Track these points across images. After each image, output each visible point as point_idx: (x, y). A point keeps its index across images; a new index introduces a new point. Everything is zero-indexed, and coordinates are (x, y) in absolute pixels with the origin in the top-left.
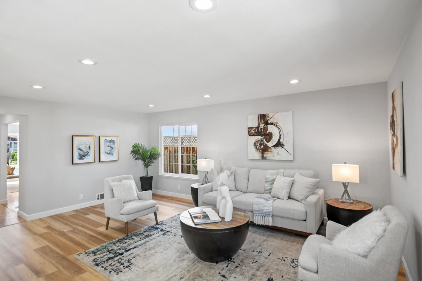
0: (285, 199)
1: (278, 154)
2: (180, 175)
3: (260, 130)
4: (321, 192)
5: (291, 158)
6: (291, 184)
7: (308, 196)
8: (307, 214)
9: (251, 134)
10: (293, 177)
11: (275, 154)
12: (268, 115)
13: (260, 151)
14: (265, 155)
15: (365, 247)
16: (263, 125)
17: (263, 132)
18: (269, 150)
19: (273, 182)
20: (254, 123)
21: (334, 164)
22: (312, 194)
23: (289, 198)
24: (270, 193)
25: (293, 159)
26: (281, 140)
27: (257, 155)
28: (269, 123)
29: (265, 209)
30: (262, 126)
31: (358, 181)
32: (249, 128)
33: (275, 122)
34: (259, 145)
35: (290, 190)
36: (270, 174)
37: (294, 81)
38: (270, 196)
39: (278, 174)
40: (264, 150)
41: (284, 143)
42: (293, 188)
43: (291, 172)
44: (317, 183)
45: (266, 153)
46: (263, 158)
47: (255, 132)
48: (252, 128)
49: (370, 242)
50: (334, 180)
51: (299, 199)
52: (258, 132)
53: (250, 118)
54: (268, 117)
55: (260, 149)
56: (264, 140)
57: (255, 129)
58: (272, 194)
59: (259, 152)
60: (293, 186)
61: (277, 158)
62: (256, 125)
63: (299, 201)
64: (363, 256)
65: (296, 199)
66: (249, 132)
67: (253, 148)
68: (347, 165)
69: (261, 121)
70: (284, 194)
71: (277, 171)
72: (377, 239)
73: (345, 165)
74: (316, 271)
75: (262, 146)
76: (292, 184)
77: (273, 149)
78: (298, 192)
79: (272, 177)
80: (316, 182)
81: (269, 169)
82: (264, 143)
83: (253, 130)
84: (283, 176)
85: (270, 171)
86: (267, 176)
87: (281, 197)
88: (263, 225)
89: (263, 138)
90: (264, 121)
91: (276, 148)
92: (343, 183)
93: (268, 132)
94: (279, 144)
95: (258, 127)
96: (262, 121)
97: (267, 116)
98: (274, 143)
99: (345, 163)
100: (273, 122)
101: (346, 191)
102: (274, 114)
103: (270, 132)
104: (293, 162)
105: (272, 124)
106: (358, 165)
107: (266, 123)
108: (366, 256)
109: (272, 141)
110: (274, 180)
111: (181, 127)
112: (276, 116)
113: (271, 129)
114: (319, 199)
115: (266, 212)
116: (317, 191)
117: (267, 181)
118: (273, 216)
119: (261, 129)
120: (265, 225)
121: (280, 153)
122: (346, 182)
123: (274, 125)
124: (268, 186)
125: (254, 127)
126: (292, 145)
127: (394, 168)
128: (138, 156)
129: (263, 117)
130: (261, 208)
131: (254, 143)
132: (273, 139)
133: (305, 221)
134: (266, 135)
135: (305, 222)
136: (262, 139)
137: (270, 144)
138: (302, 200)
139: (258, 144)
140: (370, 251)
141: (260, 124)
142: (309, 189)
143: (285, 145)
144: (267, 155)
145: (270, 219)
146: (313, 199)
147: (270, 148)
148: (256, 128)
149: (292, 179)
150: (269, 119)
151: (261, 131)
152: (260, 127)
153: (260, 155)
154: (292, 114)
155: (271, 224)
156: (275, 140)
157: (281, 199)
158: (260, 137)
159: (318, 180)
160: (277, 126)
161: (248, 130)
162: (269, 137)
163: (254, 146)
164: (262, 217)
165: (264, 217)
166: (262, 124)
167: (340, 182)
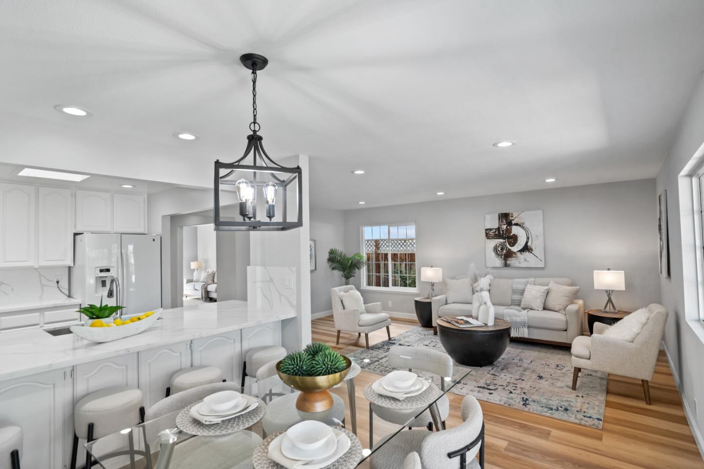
0: (540, 310)
1: (525, 260)
2: (391, 288)
3: (501, 232)
4: (581, 302)
5: (541, 265)
6: (546, 293)
7: (567, 306)
8: (568, 323)
9: (490, 236)
10: (547, 285)
11: (522, 260)
12: (512, 214)
13: (502, 257)
14: (508, 262)
15: (631, 334)
16: (506, 226)
17: (505, 234)
18: (514, 255)
19: (522, 292)
20: (493, 223)
21: (595, 271)
22: (572, 304)
23: (544, 309)
24: (519, 305)
25: (544, 266)
26: (529, 244)
27: (498, 262)
28: (513, 223)
29: (518, 319)
30: (504, 227)
31: (623, 288)
32: (486, 230)
33: (521, 222)
34: (501, 249)
35: (545, 300)
36: (518, 283)
37: (550, 180)
38: (520, 308)
39: (527, 283)
40: (509, 255)
41: (533, 247)
42: (548, 297)
43: (544, 280)
44: (577, 292)
45: (510, 259)
46: (506, 265)
47: (495, 235)
48: (491, 230)
49: (636, 329)
50: (596, 287)
51: (557, 309)
52: (498, 233)
53: (488, 217)
54: (512, 216)
55: (502, 255)
56: (507, 243)
57: (494, 230)
58: (522, 306)
59: (500, 259)
60: (549, 295)
61: (524, 265)
62: (496, 226)
63: (556, 311)
64: (630, 342)
65: (553, 309)
66: (487, 234)
67: (493, 254)
68: (610, 271)
69: (502, 222)
70: (538, 304)
71: (526, 280)
72: (642, 327)
73: (608, 271)
74: (589, 358)
75: (505, 251)
76: (548, 293)
77: (519, 254)
78: (555, 301)
79: (521, 287)
80: (576, 290)
81: (516, 278)
82: (507, 248)
83: (492, 232)
84: (534, 285)
85: (517, 280)
86: (514, 286)
87: (535, 307)
88: (517, 337)
89: (506, 241)
90: (506, 221)
91: (522, 253)
92: (607, 291)
93: (511, 234)
94: (526, 249)
95: (499, 229)
96: (504, 221)
97: (510, 215)
98: (520, 248)
99: (609, 269)
100: (519, 222)
101: (610, 300)
102: (520, 213)
103: (514, 235)
104: (544, 270)
105: (517, 224)
106: (623, 272)
107: (510, 224)
108: (632, 342)
109: (517, 245)
110: (524, 291)
111: (391, 228)
112: (522, 215)
113: (515, 230)
114: (580, 308)
115: (520, 323)
116: (575, 301)
117: (514, 292)
118: (529, 327)
119: (503, 231)
120: (520, 338)
121: (528, 260)
122: (609, 290)
123: (520, 225)
124: (516, 297)
125: (493, 229)
126: (542, 249)
127: (661, 273)
128: (335, 265)
129: (505, 217)
130: (514, 318)
131: (494, 248)
132: (519, 242)
133: (566, 330)
134: (509, 238)
135: (565, 332)
136: (504, 242)
137: (515, 249)
138: (560, 310)
139: (499, 249)
140: (636, 337)
141: (501, 225)
142: (567, 298)
143: (533, 249)
144: (512, 261)
145: (526, 330)
146: (573, 307)
147: (515, 253)
148: (496, 229)
149: (546, 288)
150: (513, 219)
151: (503, 234)
152: (501, 228)
153: (502, 261)
154: (542, 214)
155: (526, 336)
156: (521, 244)
157: (534, 310)
158: (502, 241)
159: (578, 288)
160: (523, 228)
161: (486, 233)
162: (514, 240)
163: (494, 251)
164: (515, 328)
165: (517, 328)
166: (504, 225)
167: (602, 290)
